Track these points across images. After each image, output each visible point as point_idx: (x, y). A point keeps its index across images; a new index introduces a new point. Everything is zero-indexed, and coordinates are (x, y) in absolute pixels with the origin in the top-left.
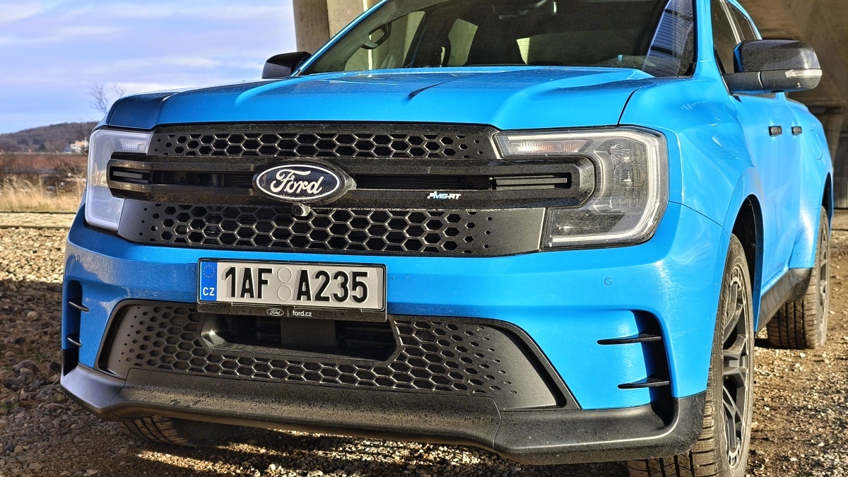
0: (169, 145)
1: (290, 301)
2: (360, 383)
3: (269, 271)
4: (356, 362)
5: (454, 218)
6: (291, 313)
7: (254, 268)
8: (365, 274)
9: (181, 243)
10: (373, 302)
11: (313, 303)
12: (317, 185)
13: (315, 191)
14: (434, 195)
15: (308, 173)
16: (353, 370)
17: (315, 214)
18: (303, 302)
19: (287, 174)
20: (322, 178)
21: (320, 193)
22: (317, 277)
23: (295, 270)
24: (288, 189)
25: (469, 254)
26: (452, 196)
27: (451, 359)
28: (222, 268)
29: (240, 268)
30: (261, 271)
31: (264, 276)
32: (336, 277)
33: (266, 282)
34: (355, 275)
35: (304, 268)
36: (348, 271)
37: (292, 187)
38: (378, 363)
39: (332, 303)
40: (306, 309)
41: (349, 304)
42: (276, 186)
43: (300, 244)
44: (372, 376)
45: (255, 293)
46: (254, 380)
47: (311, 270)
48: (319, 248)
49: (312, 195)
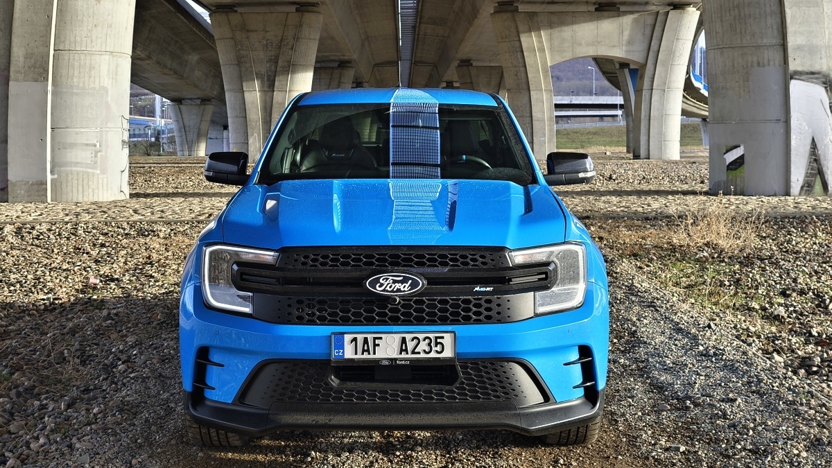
0: (296, 260)
1: (395, 355)
2: (437, 400)
3: (381, 338)
4: (434, 388)
5: (488, 301)
6: (396, 362)
7: (370, 337)
8: (442, 338)
9: (311, 322)
10: (448, 353)
11: (410, 356)
12: (407, 285)
13: (406, 289)
14: (477, 289)
15: (401, 278)
16: (432, 393)
17: (402, 302)
18: (404, 355)
19: (387, 279)
20: (410, 281)
21: (410, 290)
22: (413, 340)
23: (398, 337)
24: (388, 288)
25: (499, 322)
26: (488, 289)
27: (491, 382)
28: (348, 338)
29: (360, 337)
30: (375, 339)
31: (377, 342)
32: (424, 340)
33: (378, 345)
34: (437, 338)
35: (404, 335)
36: (432, 336)
37: (390, 287)
38: (448, 387)
39: (423, 355)
40: (405, 360)
41: (433, 355)
42: (380, 287)
43: (395, 321)
44: (443, 395)
45: (371, 352)
46: (366, 403)
47: (408, 337)
48: (407, 322)
49: (404, 291)
